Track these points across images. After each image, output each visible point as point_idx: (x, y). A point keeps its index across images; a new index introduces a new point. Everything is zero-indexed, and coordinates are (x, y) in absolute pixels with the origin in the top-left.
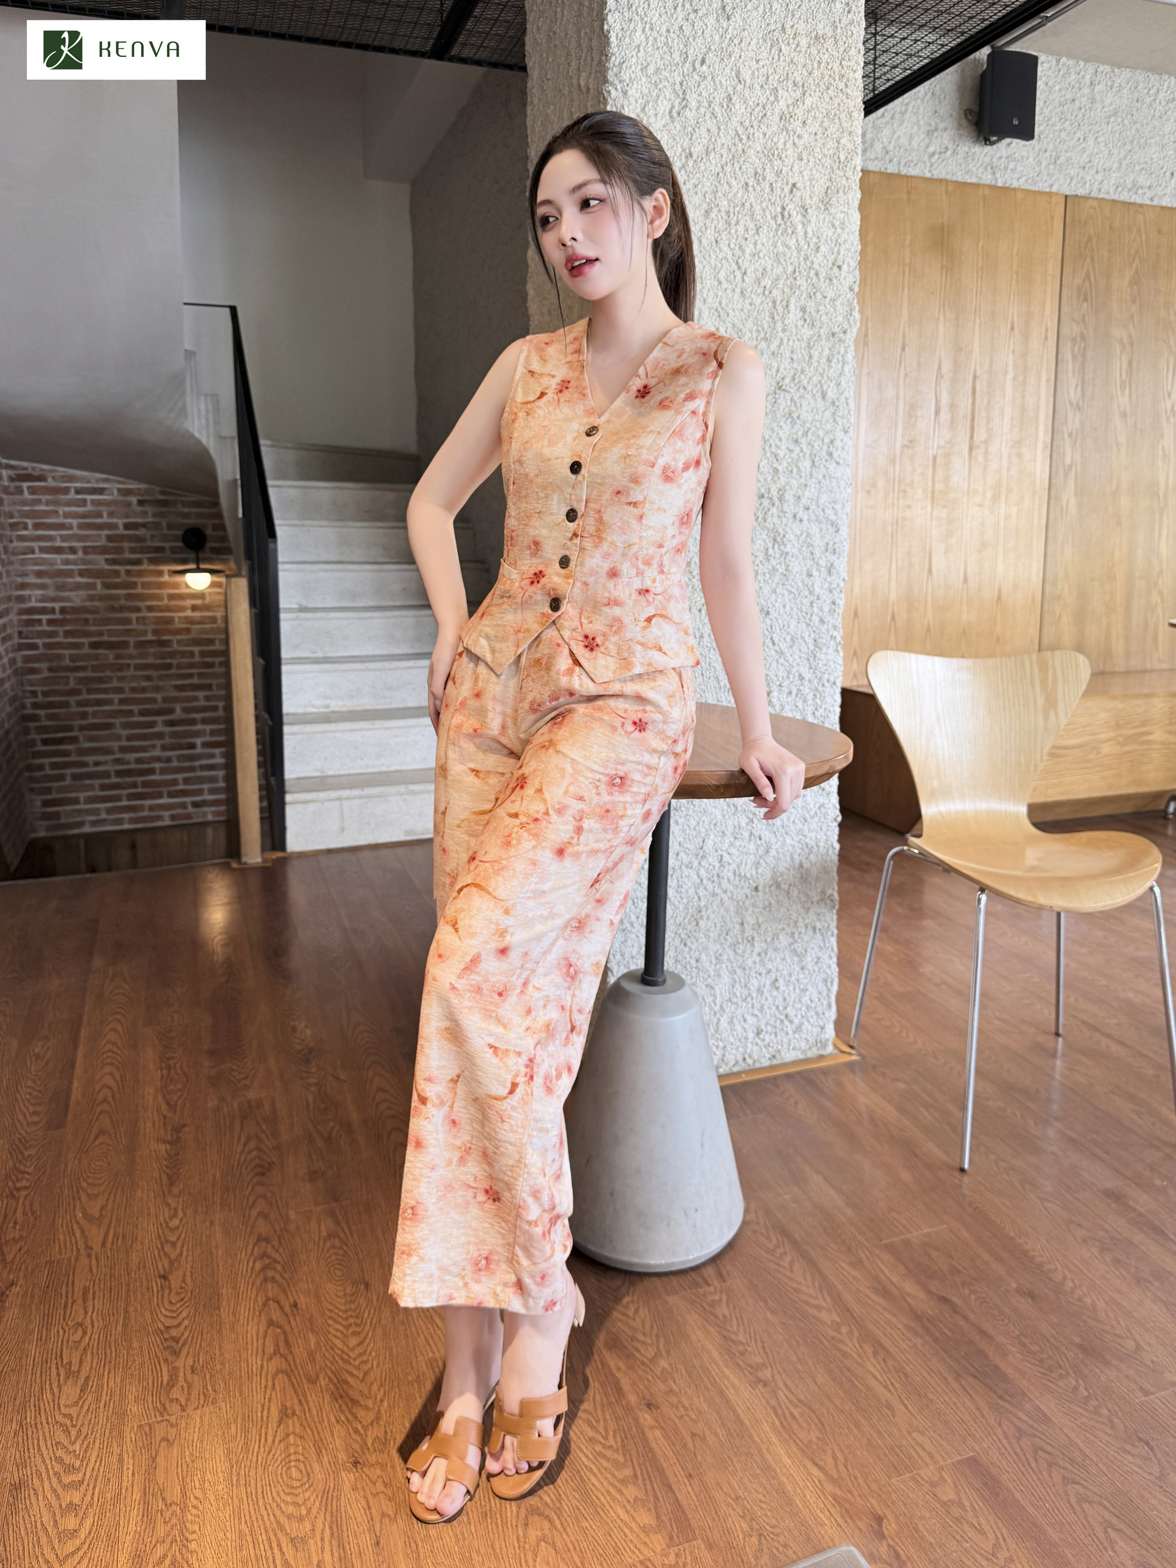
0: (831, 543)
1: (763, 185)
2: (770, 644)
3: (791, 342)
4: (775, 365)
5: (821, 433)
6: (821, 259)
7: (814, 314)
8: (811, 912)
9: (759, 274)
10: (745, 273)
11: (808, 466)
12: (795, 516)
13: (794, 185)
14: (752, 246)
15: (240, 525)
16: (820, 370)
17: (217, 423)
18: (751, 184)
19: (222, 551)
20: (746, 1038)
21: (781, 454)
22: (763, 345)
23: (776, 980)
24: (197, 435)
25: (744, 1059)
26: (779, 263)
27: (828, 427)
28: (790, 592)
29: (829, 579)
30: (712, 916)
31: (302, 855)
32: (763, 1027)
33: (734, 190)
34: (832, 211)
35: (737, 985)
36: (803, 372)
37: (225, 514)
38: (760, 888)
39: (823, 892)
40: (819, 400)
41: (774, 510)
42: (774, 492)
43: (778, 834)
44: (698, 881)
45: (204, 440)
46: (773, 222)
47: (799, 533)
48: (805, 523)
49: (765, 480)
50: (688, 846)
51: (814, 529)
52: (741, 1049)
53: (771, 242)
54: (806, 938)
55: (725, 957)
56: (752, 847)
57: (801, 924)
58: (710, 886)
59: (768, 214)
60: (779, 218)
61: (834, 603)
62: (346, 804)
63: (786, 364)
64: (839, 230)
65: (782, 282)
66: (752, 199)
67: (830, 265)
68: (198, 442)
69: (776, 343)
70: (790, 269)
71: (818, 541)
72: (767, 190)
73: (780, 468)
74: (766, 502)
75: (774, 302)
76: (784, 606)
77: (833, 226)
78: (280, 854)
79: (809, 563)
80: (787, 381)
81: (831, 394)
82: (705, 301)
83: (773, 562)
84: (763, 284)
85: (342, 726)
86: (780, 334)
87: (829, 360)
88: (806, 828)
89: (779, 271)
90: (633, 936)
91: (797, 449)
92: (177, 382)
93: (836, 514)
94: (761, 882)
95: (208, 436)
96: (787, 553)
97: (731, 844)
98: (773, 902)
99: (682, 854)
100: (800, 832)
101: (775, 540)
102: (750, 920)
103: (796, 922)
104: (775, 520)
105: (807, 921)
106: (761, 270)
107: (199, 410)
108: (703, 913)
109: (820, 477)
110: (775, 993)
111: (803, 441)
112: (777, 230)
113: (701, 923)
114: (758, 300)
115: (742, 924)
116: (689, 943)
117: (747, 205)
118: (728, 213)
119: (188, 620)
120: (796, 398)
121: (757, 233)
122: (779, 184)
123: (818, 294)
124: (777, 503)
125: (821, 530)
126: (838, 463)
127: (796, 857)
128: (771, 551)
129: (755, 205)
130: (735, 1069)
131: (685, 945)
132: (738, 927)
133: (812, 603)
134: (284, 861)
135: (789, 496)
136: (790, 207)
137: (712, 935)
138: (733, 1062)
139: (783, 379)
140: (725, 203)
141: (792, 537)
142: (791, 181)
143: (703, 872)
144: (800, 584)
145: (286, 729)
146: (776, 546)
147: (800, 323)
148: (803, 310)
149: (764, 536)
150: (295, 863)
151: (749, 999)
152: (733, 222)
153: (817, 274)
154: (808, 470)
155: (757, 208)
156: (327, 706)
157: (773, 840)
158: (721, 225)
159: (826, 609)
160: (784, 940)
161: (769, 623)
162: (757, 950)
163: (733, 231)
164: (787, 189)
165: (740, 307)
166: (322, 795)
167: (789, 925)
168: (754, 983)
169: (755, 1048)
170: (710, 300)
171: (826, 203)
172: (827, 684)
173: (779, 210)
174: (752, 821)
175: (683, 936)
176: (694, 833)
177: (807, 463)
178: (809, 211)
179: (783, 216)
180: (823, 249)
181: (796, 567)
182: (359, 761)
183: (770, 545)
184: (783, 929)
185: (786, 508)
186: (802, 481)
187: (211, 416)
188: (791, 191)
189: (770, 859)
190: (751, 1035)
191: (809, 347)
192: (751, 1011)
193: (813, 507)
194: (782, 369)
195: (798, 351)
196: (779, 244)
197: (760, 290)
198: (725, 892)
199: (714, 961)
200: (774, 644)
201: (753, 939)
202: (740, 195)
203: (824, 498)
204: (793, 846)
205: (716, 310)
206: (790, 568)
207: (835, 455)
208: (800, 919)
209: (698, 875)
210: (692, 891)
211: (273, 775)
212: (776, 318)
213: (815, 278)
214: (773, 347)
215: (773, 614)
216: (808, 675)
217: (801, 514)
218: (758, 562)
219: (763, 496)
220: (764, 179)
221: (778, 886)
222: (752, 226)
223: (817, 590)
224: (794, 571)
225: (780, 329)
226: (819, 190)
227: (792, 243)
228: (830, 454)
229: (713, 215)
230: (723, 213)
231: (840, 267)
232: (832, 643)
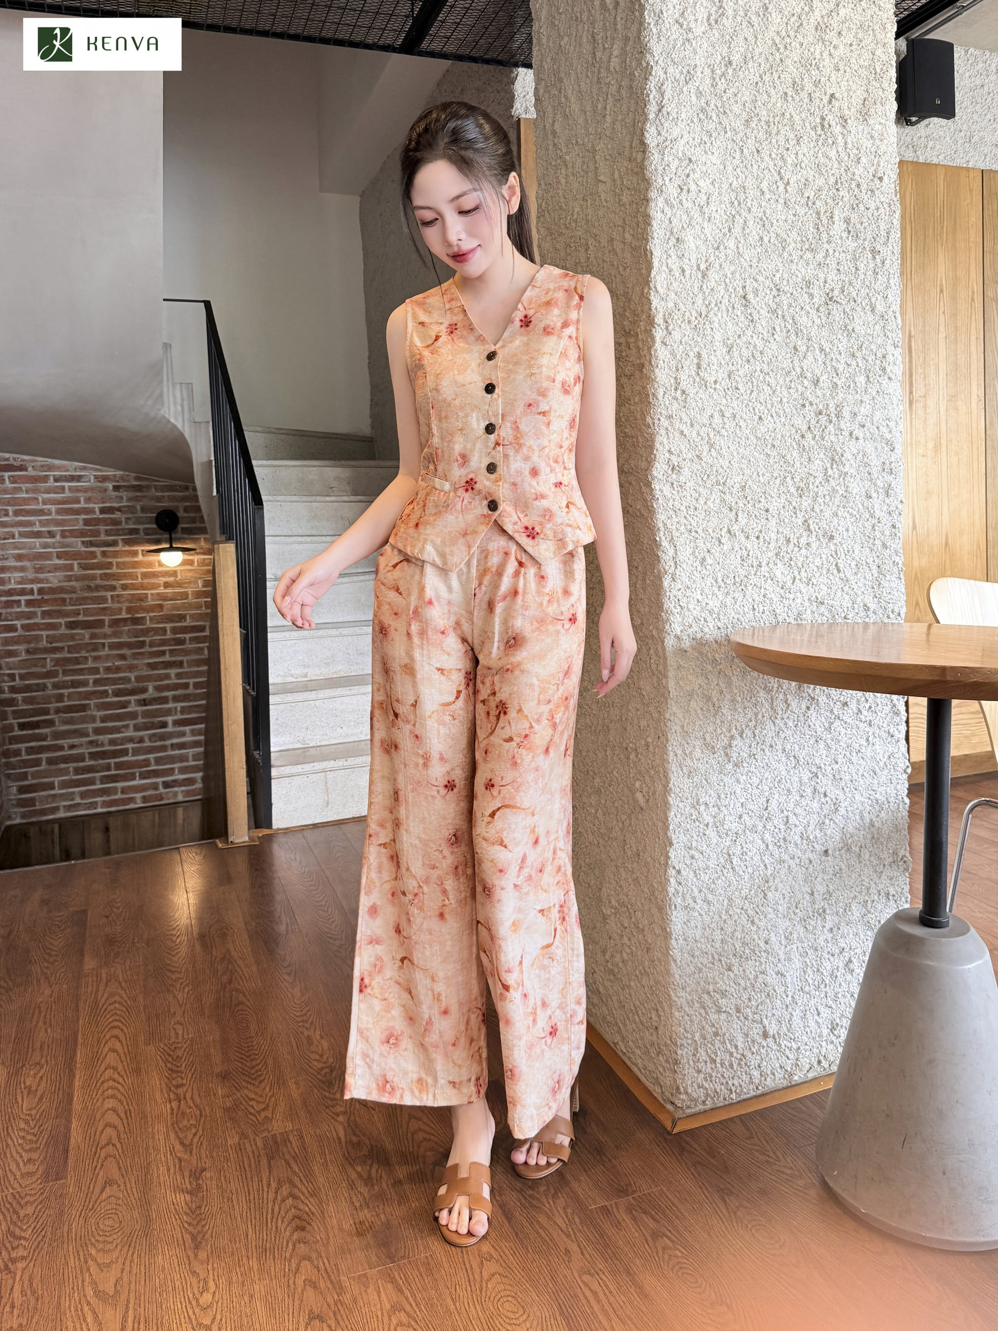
0: (887, 462)
1: (802, 94)
2: (835, 572)
3: (837, 254)
4: (821, 276)
5: (873, 347)
6: (861, 170)
7: (858, 226)
8: (884, 876)
9: (801, 185)
10: (788, 183)
11: (863, 382)
12: (851, 434)
13: (832, 95)
14: (793, 156)
15: (216, 503)
16: (868, 283)
17: (191, 409)
18: (790, 94)
19: (197, 529)
20: (820, 1036)
22: (809, 255)
23: (850, 961)
24: (172, 420)
25: (819, 1062)
26: (821, 174)
27: (880, 341)
28: (851, 514)
29: (887, 501)
30: (780, 886)
31: (287, 831)
32: (838, 1021)
33: (773, 100)
34: (871, 122)
35: (809, 971)
36: (850, 284)
37: (200, 493)
38: (830, 852)
39: (895, 853)
40: (869, 313)
41: (831, 427)
42: (832, 408)
43: (847, 790)
44: (763, 846)
45: (180, 426)
46: (813, 133)
47: (855, 452)
48: (861, 441)
49: (824, 395)
50: (752, 807)
51: (870, 448)
52: (815, 1050)
53: (812, 152)
54: (879, 907)
55: (795, 936)
56: (815, 805)
58: (776, 852)
59: (807, 124)
60: (819, 129)
61: (894, 526)
62: (330, 775)
63: (833, 276)
64: (878, 142)
65: (824, 193)
66: (791, 110)
67: (871, 177)
68: (175, 426)
69: (822, 254)
70: (832, 180)
71: (875, 463)
72: (806, 100)
73: (839, 383)
74: (823, 419)
75: (818, 213)
76: (847, 530)
77: (872, 137)
78: (266, 832)
79: (867, 484)
80: (836, 293)
81: (880, 308)
82: (749, 210)
83: (833, 483)
84: (806, 195)
85: (322, 694)
86: (826, 245)
87: (875, 273)
88: (876, 782)
89: (820, 182)
90: (697, 914)
91: (854, 363)
92: (155, 371)
93: (890, 432)
94: (831, 847)
95: (183, 421)
96: (846, 473)
97: (797, 804)
98: (844, 867)
99: (745, 817)
100: (870, 787)
101: (833, 460)
102: (820, 889)
104: (833, 438)
106: (803, 180)
107: (175, 397)
108: (770, 884)
109: (874, 393)
110: (849, 977)
111: (858, 354)
112: (817, 141)
113: (769, 894)
114: (801, 211)
115: (812, 894)
116: (756, 920)
117: (787, 115)
118: (768, 122)
119: (164, 598)
120: (847, 310)
121: (798, 143)
122: (817, 95)
123: (861, 205)
124: (834, 419)
125: (876, 448)
126: (889, 378)
127: (866, 815)
128: (830, 472)
129: (795, 116)
130: (811, 1075)
131: (753, 922)
132: (808, 897)
133: (873, 526)
134: (269, 839)
135: (846, 413)
136: (830, 117)
137: (780, 909)
138: (808, 1066)
139: (832, 290)
140: (764, 113)
141: (850, 457)
142: (829, 92)
143: (767, 836)
144: (860, 506)
145: (272, 699)
146: (835, 466)
147: (845, 235)
148: (847, 221)
149: (822, 455)
150: (282, 839)
151: (822, 986)
152: (774, 132)
153: (858, 186)
154: (864, 385)
155: (797, 118)
156: (306, 676)
157: (841, 797)
158: (761, 135)
159: (887, 533)
161: (833, 548)
162: (829, 925)
163: (774, 141)
164: (826, 99)
165: (783, 218)
166: (307, 767)
168: (827, 965)
169: (831, 1047)
170: (754, 210)
171: (864, 115)
172: (892, 616)
173: (818, 120)
174: (816, 776)
175: (750, 912)
176: (757, 792)
177: (862, 379)
178: (849, 121)
179: (823, 126)
180: (864, 160)
181: (856, 487)
182: (339, 730)
183: (829, 465)
185: (843, 426)
186: (858, 397)
187: (186, 403)
188: (830, 102)
189: (838, 819)
190: (825, 1032)
191: (855, 259)
192: (824, 1000)
193: (868, 424)
194: (829, 281)
195: (844, 262)
196: (820, 155)
197: (803, 201)
198: (793, 858)
199: (783, 942)
200: (839, 571)
201: (824, 911)
202: (779, 105)
203: (878, 415)
204: (862, 803)
205: (761, 219)
206: (850, 489)
207: (888, 370)
209: (762, 839)
210: (757, 858)
211: (258, 748)
212: (821, 229)
213: (856, 190)
214: (820, 257)
215: (838, 539)
216: (873, 606)
217: (858, 432)
218: (817, 482)
219: (820, 413)
220: (802, 89)
221: (849, 850)
222: (792, 136)
223: (878, 513)
224: (855, 491)
225: (825, 240)
226: (857, 100)
227: (833, 154)
228: (884, 369)
229: (753, 125)
230: (763, 123)
231: (881, 179)
232: (895, 570)
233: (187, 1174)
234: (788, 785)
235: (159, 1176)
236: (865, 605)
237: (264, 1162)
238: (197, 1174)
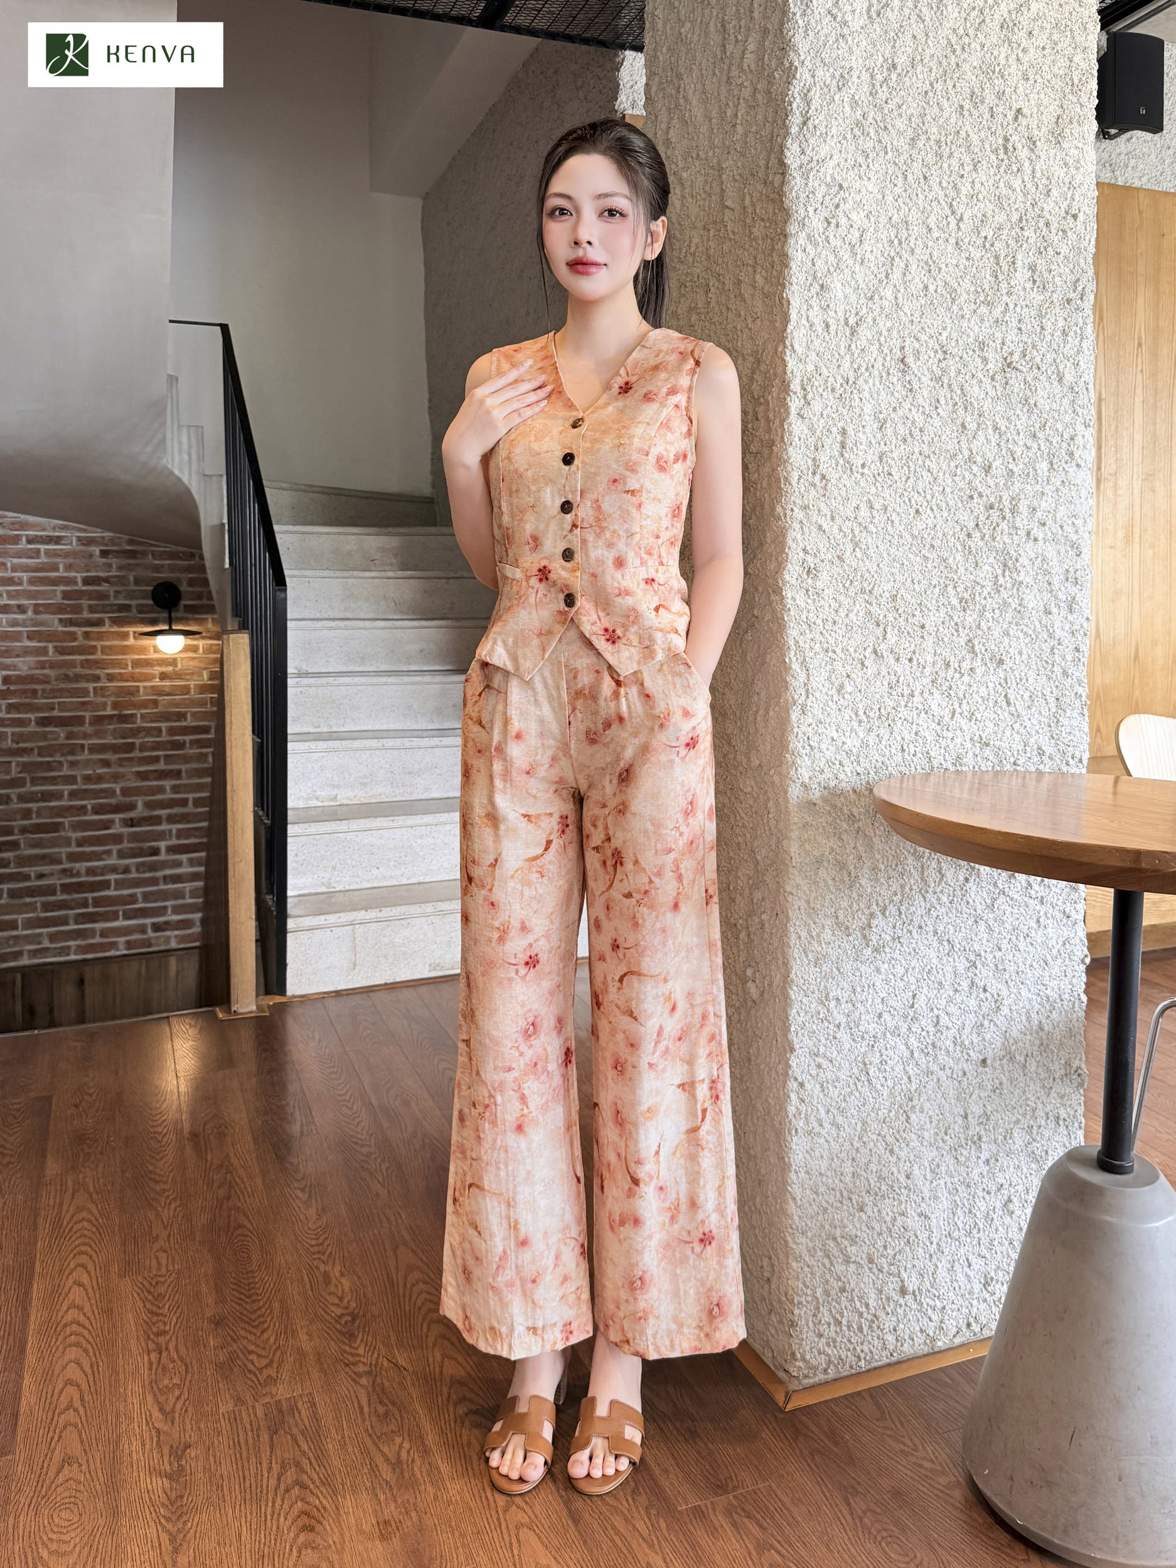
0: (1072, 570)
1: (981, 108)
2: (1004, 705)
3: (1018, 309)
4: (999, 335)
5: (1059, 426)
6: (1052, 205)
7: (1046, 275)
8: (1053, 1094)
9: (977, 222)
10: (961, 219)
11: (1046, 469)
12: (1028, 534)
13: (1019, 111)
14: (968, 185)
15: (228, 577)
16: (1055, 346)
17: (201, 458)
18: (967, 107)
19: (202, 608)
20: (971, 1292)
21: (1019, 451)
22: (983, 309)
24: (177, 472)
25: (969, 1325)
26: (1002, 208)
27: (1067, 418)
28: (1026, 634)
29: (1070, 618)
30: (927, 1105)
31: (305, 999)
32: (994, 1275)
33: (946, 114)
34: (1065, 145)
35: (959, 1211)
36: (1034, 346)
37: (208, 563)
38: (989, 1062)
39: (1068, 1064)
40: (1056, 383)
41: (1004, 525)
42: (1006, 502)
43: (1011, 984)
44: (907, 1054)
45: (185, 479)
46: (993, 157)
47: (1033, 556)
48: (1041, 543)
49: (997, 485)
50: (894, 1004)
51: (1050, 551)
52: (964, 1310)
53: (991, 181)
54: (1047, 1134)
55: (943, 1169)
56: (973, 1003)
57: (1040, 1113)
58: (923, 1061)
59: (987, 146)
60: (1002, 152)
61: (1077, 649)
62: (360, 929)
63: (1012, 336)
64: (1073, 171)
65: (1006, 232)
66: (968, 127)
67: (1063, 214)
68: (179, 480)
69: (1000, 309)
70: (1015, 217)
71: (1057, 570)
72: (987, 116)
73: (1015, 470)
74: (995, 514)
75: (997, 257)
76: (1020, 653)
77: (1066, 164)
78: (279, 999)
79: (1047, 596)
80: (1016, 357)
81: (1069, 378)
82: (912, 251)
83: (1004, 594)
84: (983, 234)
85: (356, 824)
86: (1005, 298)
87: (1064, 333)
88: (1047, 974)
89: (1001, 218)
90: (822, 1140)
91: (1035, 446)
92: (157, 410)
93: (1077, 532)
94: (990, 1056)
95: (190, 474)
96: (1021, 583)
97: (950, 1000)
98: (1005, 1080)
99: (886, 1016)
100: (1039, 981)
101: (1005, 565)
102: (976, 1109)
103: (1034, 1110)
104: (1006, 538)
105: (1049, 1108)
106: (979, 215)
107: (180, 443)
108: (915, 1102)
109: (1059, 483)
111: (1040, 435)
112: (998, 167)
113: (913, 1117)
114: (977, 254)
115: (966, 1117)
116: (896, 1149)
117: (963, 134)
118: (938, 142)
119: (160, 692)
120: (1028, 379)
121: (975, 170)
122: (1000, 109)
123: (1050, 249)
124: (1008, 515)
125: (1059, 553)
126: (1078, 466)
127: (1034, 1015)
128: (1001, 581)
129: (972, 134)
130: (958, 1341)
131: (892, 1152)
132: (960, 1121)
133: (1052, 649)
134: (282, 1008)
135: (1023, 508)
136: (1015, 138)
137: (926, 1135)
138: (955, 1330)
139: (1011, 354)
140: (935, 130)
141: (1026, 562)
142: (1015, 106)
143: (912, 1040)
144: (1037, 623)
145: (291, 830)
146: (1007, 573)
147: (1029, 285)
148: (1033, 268)
149: (991, 560)
150: (299, 1011)
151: (975, 1231)
152: (946, 155)
153: (1047, 224)
154: (1046, 474)
155: (974, 138)
156: (335, 799)
157: (1005, 992)
158: (930, 158)
159: (1069, 658)
160: (1019, 1138)
161: (1002, 675)
162: (985, 1155)
163: (945, 165)
164: (1010, 116)
165: (954, 262)
166: (332, 918)
167: (1024, 1115)
168: (982, 1205)
169: (984, 1307)
170: (918, 251)
171: (1057, 137)
172: (1071, 763)
173: (1000, 141)
174: (974, 965)
175: (889, 1139)
176: (902, 984)
177: (1043, 466)
178: (1038, 143)
179: (1006, 149)
180: (1055, 192)
181: (1033, 600)
182: (375, 871)
183: (1000, 572)
184: (1018, 1121)
185: (1019, 524)
186: (1038, 487)
187: (194, 451)
188: (1016, 119)
189: (1000, 1020)
190: (977, 1287)
191: (1041, 316)
192: (976, 1248)
193: (1050, 522)
194: (1008, 342)
195: (1027, 320)
196: (1001, 185)
197: (979, 242)
198: (943, 1069)
199: (929, 1177)
200: (1009, 704)
201: (980, 1138)
202: (953, 121)
203: (1062, 511)
204: (1030, 1000)
205: (927, 263)
206: (1025, 602)
207: (1077, 455)
208: (1040, 1106)
209: (906, 1044)
210: (899, 1068)
211: (270, 892)
212: (1001, 277)
213: (1045, 229)
214: (997, 312)
215: (1008, 664)
216: (1048, 749)
217: (1037, 532)
218: (985, 593)
219: (992, 507)
220: (982, 102)
221: (1012, 1059)
222: (968, 160)
223: (1058, 633)
224: (1030, 607)
225: (1004, 291)
226: (1049, 118)
227: (1017, 184)
228: (1071, 454)
229: (920, 144)
230: (932, 143)
231: (1075, 217)
232: (1078, 703)
233: (166, 1451)
234: (940, 977)
235: (130, 1455)
236: (1039, 748)
237: (265, 1437)
238: (179, 1452)
